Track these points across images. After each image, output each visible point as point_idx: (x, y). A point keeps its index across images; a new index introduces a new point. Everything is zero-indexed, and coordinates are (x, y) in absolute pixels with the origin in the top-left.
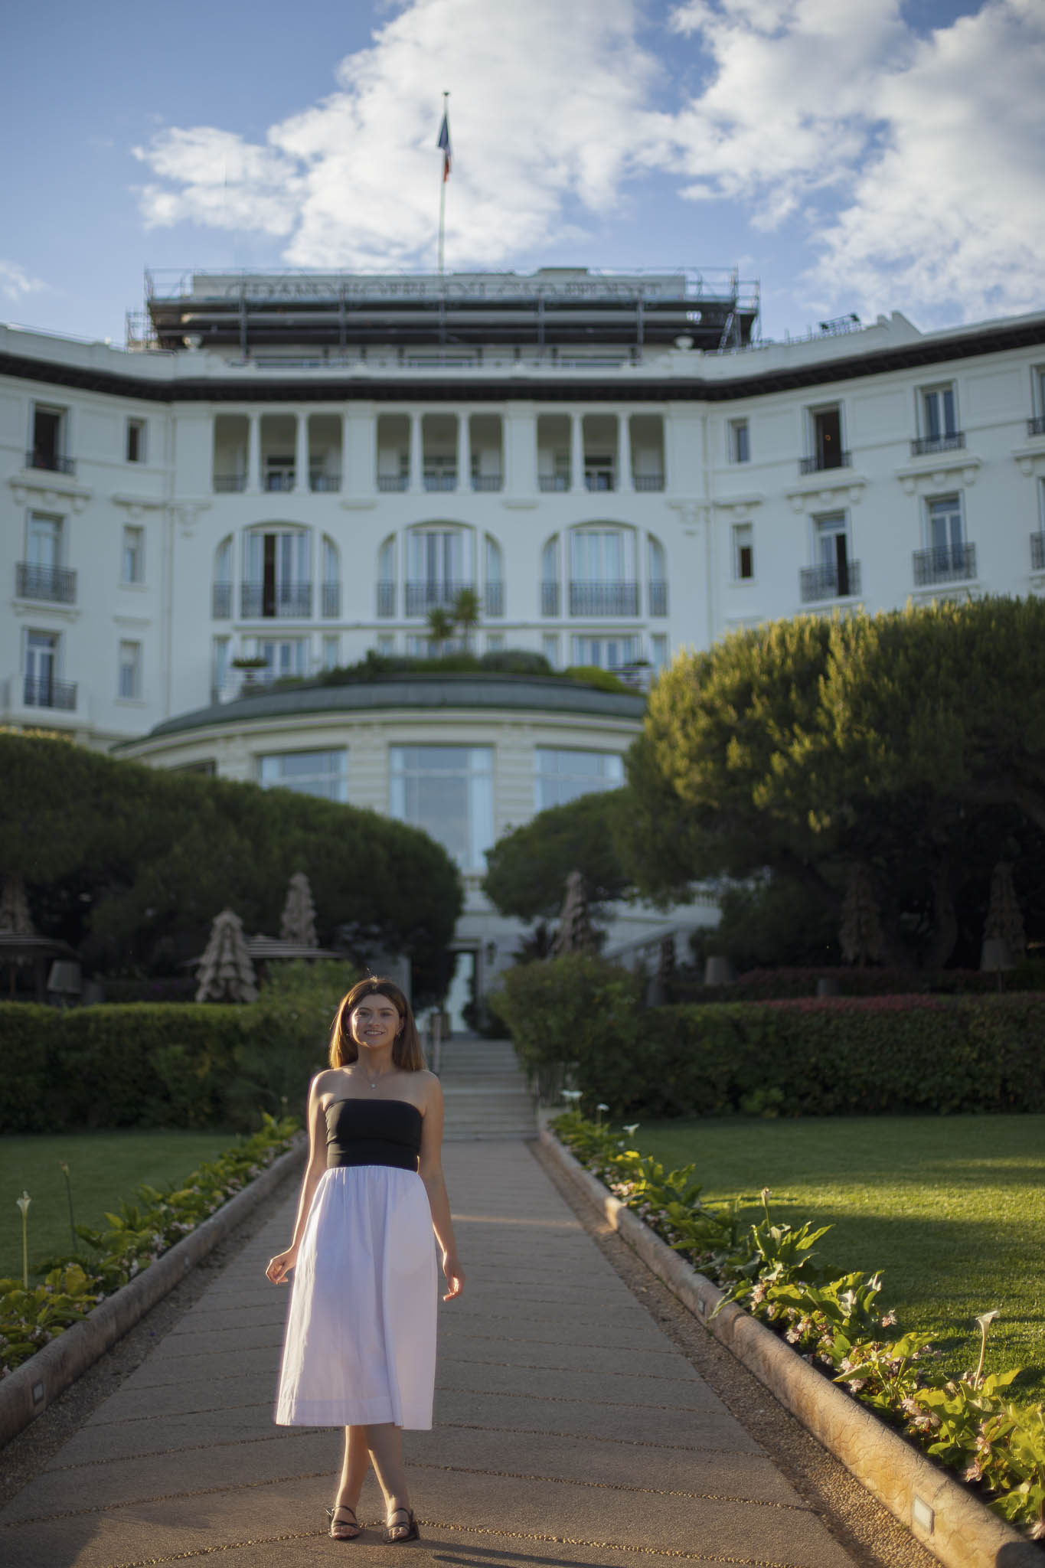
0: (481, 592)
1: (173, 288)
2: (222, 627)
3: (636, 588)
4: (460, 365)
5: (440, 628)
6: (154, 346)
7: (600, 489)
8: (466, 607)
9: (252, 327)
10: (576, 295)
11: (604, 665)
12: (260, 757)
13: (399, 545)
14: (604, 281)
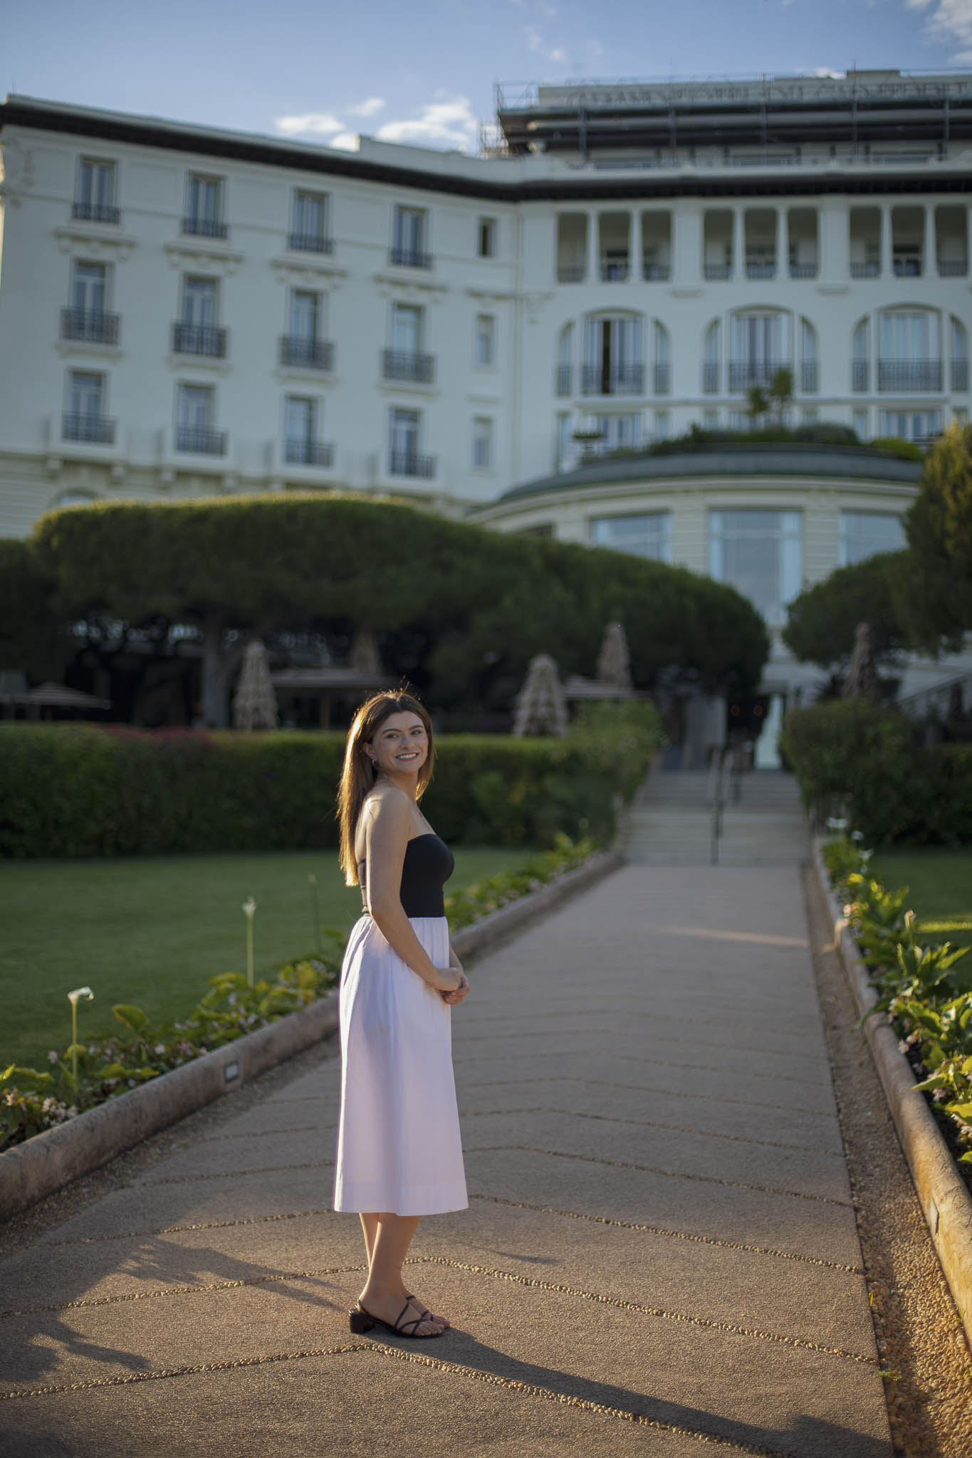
0: (797, 372)
1: (521, 98)
2: (564, 404)
3: (940, 365)
4: (778, 163)
5: (758, 403)
6: (506, 153)
7: (908, 275)
8: (782, 384)
9: (592, 133)
10: (887, 95)
11: (910, 436)
12: (593, 520)
13: (723, 330)
14: (914, 81)
